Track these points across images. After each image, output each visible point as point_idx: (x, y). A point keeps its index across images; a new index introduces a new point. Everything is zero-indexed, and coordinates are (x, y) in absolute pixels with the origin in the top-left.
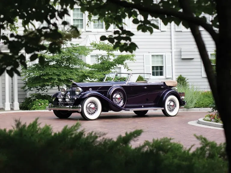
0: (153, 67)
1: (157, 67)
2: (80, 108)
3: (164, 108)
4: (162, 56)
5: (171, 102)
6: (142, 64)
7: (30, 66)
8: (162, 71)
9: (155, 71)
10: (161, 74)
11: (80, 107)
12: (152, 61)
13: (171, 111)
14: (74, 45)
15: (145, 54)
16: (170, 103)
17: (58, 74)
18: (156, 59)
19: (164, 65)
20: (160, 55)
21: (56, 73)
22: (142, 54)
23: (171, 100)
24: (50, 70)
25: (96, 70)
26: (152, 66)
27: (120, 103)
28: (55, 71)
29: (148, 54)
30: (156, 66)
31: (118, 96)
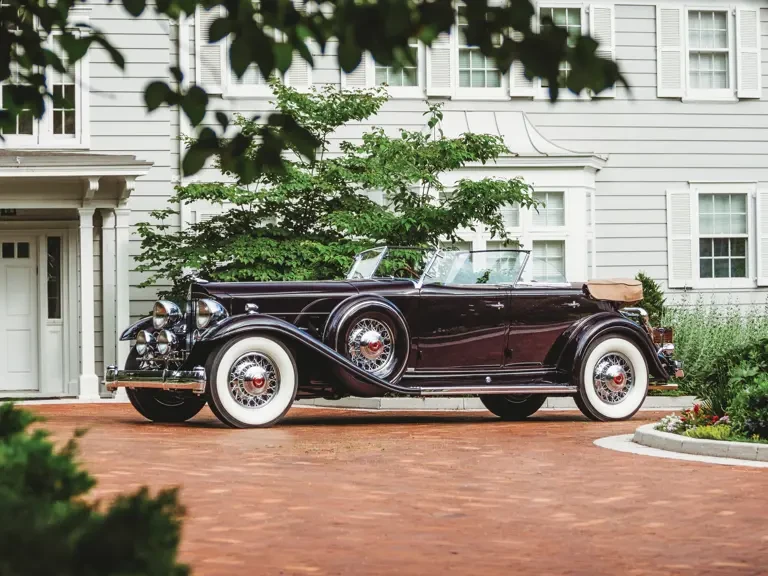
0: (705, 243)
1: (721, 244)
2: (202, 378)
3: (578, 388)
4: (742, 197)
5: (610, 364)
6: (660, 231)
7: (180, 233)
8: (744, 260)
9: (713, 258)
10: (740, 270)
11: (202, 373)
12: (702, 220)
13: (608, 399)
14: (353, 148)
15: (671, 191)
16: (605, 369)
17: (275, 262)
18: (715, 210)
19: (750, 235)
20: (734, 196)
21: (269, 260)
22: (659, 189)
23: (612, 357)
24: (247, 246)
25: (379, 242)
26: (701, 239)
27: (379, 362)
28: (265, 253)
29: (683, 189)
30: (716, 240)
31: (372, 336)
